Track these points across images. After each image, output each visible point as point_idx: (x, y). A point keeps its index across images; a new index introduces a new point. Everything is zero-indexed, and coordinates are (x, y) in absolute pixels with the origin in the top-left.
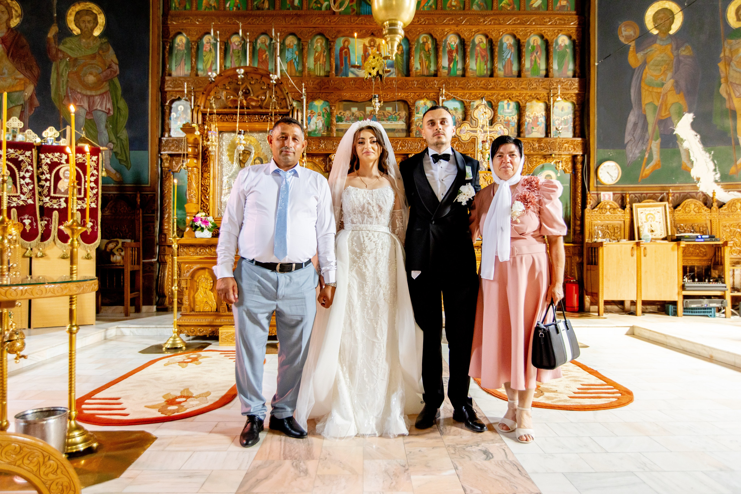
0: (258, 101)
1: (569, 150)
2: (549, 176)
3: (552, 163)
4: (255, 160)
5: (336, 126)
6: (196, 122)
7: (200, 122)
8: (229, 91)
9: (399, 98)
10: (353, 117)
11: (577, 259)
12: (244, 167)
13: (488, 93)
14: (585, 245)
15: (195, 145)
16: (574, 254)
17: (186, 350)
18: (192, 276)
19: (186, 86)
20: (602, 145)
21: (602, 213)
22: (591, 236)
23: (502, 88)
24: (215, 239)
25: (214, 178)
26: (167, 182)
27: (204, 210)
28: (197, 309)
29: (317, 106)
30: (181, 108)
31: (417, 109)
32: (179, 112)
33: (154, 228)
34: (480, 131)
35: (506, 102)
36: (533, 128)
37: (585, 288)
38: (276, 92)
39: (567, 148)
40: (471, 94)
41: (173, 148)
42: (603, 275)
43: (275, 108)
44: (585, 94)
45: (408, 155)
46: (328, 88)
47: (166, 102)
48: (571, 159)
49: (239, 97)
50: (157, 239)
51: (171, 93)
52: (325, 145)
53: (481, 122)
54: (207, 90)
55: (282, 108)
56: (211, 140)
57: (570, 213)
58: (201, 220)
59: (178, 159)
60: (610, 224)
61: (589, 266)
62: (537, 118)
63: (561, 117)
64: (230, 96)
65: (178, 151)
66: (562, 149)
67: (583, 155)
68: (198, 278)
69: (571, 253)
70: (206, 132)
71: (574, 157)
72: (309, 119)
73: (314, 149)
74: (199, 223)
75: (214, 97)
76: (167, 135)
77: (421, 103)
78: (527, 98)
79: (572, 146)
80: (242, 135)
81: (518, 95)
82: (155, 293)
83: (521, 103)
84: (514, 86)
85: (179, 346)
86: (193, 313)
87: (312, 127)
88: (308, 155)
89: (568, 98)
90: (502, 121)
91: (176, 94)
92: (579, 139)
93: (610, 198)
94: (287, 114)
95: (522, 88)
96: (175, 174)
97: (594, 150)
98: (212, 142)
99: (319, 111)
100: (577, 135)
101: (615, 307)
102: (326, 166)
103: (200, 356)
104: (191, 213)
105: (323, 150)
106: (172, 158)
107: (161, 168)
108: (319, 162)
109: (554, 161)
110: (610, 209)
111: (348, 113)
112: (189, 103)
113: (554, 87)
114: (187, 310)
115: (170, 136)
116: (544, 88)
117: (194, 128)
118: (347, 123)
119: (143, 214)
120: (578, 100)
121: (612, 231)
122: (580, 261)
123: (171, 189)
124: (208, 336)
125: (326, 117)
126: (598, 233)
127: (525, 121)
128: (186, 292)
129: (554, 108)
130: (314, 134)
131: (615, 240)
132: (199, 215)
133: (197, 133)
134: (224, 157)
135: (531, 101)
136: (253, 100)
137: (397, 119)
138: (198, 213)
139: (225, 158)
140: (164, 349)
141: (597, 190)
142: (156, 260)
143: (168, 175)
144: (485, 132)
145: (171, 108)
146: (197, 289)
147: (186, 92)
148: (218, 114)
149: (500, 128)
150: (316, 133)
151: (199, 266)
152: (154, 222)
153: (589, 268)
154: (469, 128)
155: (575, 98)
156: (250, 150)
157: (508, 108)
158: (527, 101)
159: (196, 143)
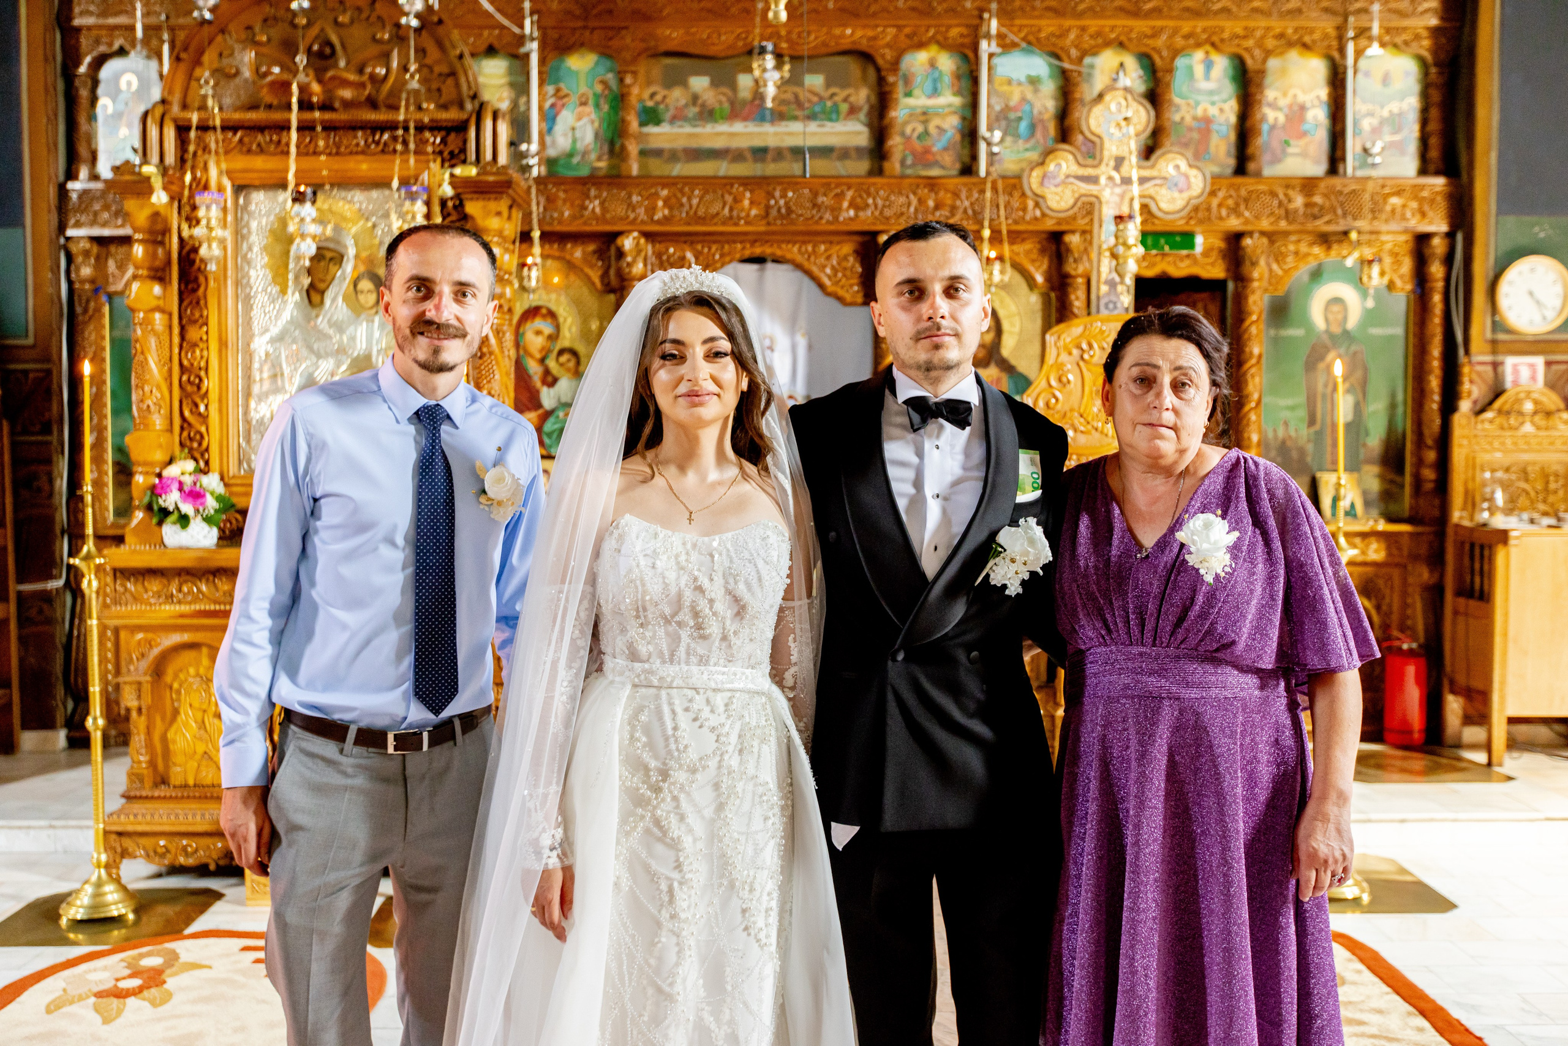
0: (363, 85)
1: (1404, 218)
2: (1337, 301)
3: (1349, 262)
4: (355, 286)
5: (641, 137)
6: (155, 158)
7: (170, 159)
8: (265, 50)
9: (845, 44)
10: (693, 111)
11: (1424, 574)
12: (322, 302)
13: (1141, 26)
14: (1450, 532)
15: (157, 234)
16: (1414, 557)
17: (137, 922)
18: (158, 670)
19: (139, 14)
20: (1511, 203)
21: (1511, 428)
22: (1471, 504)
23: (1187, 9)
24: (228, 553)
25: (223, 344)
26: (91, 327)
27: (191, 450)
28: (177, 775)
29: (577, 73)
30: (129, 84)
31: (907, 80)
32: (122, 97)
33: (51, 481)
34: (1110, 178)
35: (1199, 55)
36: (1287, 143)
37: (1448, 668)
38: (421, 52)
39: (1399, 210)
40: (1083, 29)
41: (106, 215)
42: (1505, 634)
43: (420, 108)
44: (1460, 29)
45: (875, 234)
46: (610, 12)
47: (78, 64)
48: (1410, 246)
49: (295, 73)
50: (62, 515)
51: (95, 32)
52: (602, 204)
53: (1111, 149)
54: (192, 49)
55: (444, 107)
56: (204, 222)
57: (1405, 423)
58: (181, 489)
59: (122, 250)
60: (1534, 463)
61: (1462, 601)
62: (1303, 108)
63: (1382, 107)
64: (269, 67)
65: (122, 226)
66: (1384, 216)
67: (1450, 236)
68: (176, 676)
69: (1405, 552)
70: (186, 192)
71: (1422, 240)
72: (549, 118)
73: (565, 216)
74: (171, 499)
75: (215, 72)
76: (84, 173)
77: (917, 61)
78: (1270, 43)
79: (1414, 205)
80: (308, 205)
81: (1239, 31)
82: (60, 691)
83: (1249, 62)
84: (1229, 4)
85: (115, 913)
86: (163, 791)
87: (561, 142)
88: (545, 237)
89: (1406, 43)
90: (1188, 119)
91: (111, 36)
92: (1439, 182)
93: (1533, 378)
94: (461, 128)
95: (1255, 10)
96: (117, 300)
97: (1488, 218)
98: (210, 228)
99: (583, 89)
100: (1432, 167)
101: (1543, 733)
102: (605, 275)
103: (172, 958)
104: (146, 464)
105: (597, 219)
106: (104, 250)
107: (70, 283)
108: (585, 259)
109: (1356, 255)
110: (1535, 413)
111: (677, 96)
112: (154, 64)
113: (1358, 5)
114: (142, 781)
115: (94, 177)
116: (1326, 10)
117: (148, 179)
118: (676, 130)
119: (13, 433)
120: (1436, 51)
121: (1539, 486)
122: (1433, 581)
123: (103, 349)
124: (212, 867)
125: (606, 107)
126: (1493, 493)
127: (1264, 119)
128: (139, 724)
129: (1360, 76)
130: (568, 166)
131: (1545, 514)
132: (172, 471)
133: (160, 197)
134: (252, 273)
135: (1282, 53)
136: (345, 83)
137: (838, 112)
138: (170, 462)
139: (259, 274)
140: (64, 922)
141: (1494, 352)
142: (61, 583)
143: (92, 304)
144: (1126, 181)
145: (96, 83)
146: (176, 712)
147: (139, 33)
148: (229, 127)
149: (1177, 167)
150: (576, 160)
151: (176, 638)
152: (48, 461)
153: (1462, 610)
154: (1075, 169)
155: (1426, 43)
156: (342, 250)
157: (1207, 76)
158: (1268, 53)
159: (159, 227)
